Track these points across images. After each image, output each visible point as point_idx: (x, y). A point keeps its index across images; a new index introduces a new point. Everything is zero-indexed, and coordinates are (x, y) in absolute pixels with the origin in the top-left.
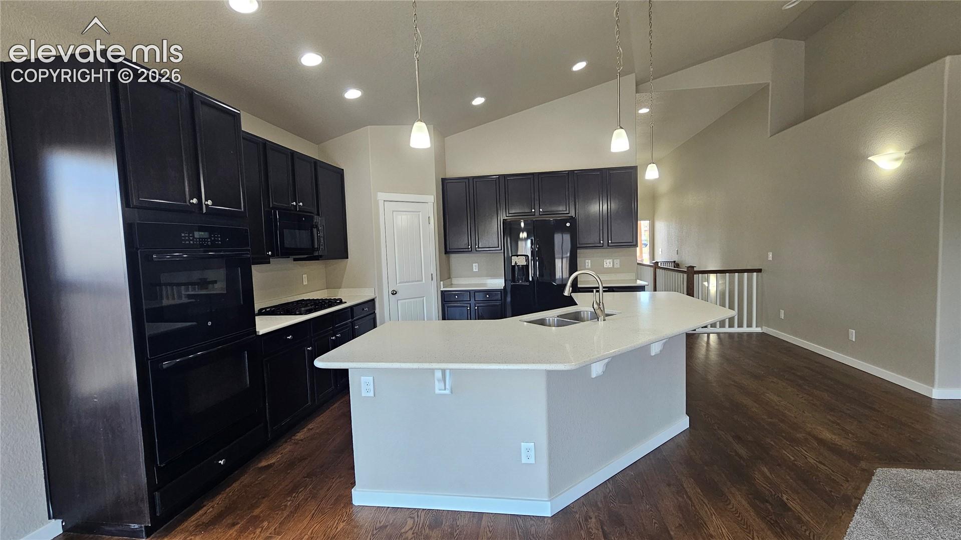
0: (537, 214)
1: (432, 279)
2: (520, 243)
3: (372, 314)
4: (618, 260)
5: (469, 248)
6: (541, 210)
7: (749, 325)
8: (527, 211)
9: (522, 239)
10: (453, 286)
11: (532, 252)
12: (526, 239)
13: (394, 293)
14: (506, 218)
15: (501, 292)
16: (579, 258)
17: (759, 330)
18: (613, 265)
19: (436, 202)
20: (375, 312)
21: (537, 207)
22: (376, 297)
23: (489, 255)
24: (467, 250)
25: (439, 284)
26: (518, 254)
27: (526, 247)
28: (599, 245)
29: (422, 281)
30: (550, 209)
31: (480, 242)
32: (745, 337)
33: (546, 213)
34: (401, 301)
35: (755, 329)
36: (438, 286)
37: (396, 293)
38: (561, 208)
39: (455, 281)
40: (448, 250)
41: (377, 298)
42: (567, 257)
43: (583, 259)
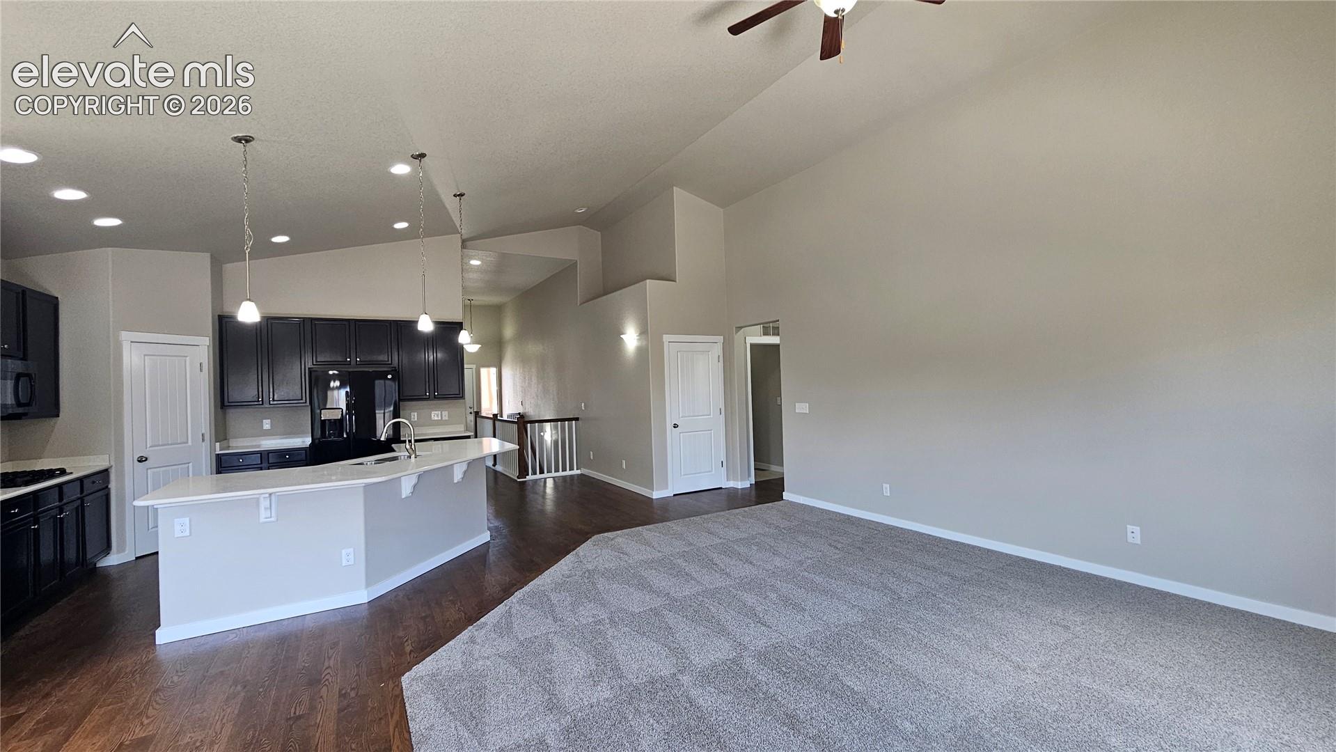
0: (353, 363)
1: (203, 440)
2: (329, 393)
3: (103, 489)
4: (447, 412)
5: (259, 401)
6: (358, 359)
7: (571, 469)
8: (340, 359)
9: (333, 389)
10: (230, 448)
11: (347, 405)
12: (339, 388)
13: (141, 460)
14: (312, 366)
15: (306, 451)
16: (403, 410)
17: (579, 472)
18: (442, 418)
19: (212, 345)
20: (107, 487)
21: (353, 355)
22: (111, 466)
23: (285, 409)
24: (256, 403)
25: (213, 446)
26: (327, 407)
27: (339, 398)
28: (425, 397)
29: (187, 443)
30: (369, 358)
31: (275, 394)
32: (568, 480)
33: (363, 363)
34: (152, 470)
35: (576, 472)
36: (212, 448)
37: (146, 460)
38: (383, 358)
39: (233, 443)
40: (226, 404)
41: (113, 468)
42: (390, 411)
43: (409, 412)
